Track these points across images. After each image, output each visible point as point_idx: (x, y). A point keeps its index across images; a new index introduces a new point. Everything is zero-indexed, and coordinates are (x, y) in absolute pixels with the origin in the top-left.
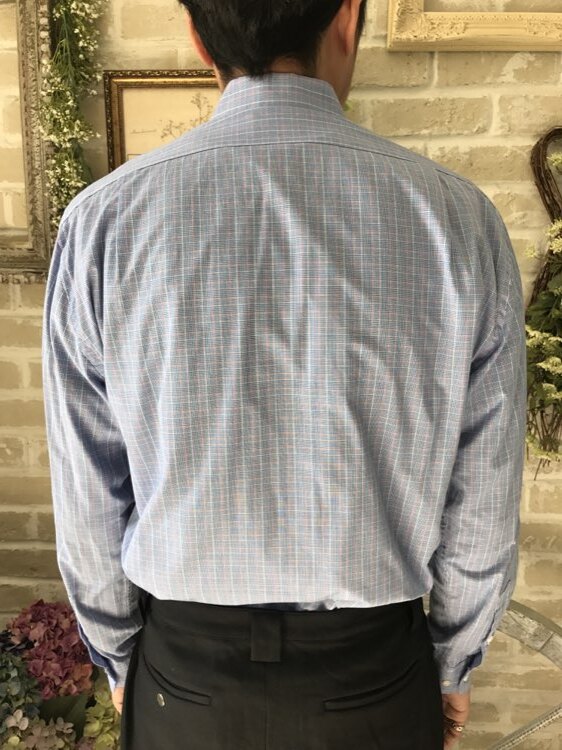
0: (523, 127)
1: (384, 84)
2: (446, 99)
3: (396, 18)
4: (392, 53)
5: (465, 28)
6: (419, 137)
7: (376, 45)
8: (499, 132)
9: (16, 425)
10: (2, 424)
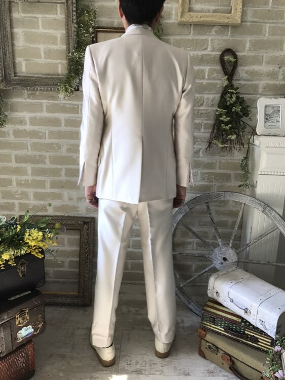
0: (218, 48)
1: (176, 34)
2: (195, 39)
3: (180, 14)
4: (179, 24)
5: (201, 18)
7: (174, 22)
9: (59, 139)
10: (54, 139)
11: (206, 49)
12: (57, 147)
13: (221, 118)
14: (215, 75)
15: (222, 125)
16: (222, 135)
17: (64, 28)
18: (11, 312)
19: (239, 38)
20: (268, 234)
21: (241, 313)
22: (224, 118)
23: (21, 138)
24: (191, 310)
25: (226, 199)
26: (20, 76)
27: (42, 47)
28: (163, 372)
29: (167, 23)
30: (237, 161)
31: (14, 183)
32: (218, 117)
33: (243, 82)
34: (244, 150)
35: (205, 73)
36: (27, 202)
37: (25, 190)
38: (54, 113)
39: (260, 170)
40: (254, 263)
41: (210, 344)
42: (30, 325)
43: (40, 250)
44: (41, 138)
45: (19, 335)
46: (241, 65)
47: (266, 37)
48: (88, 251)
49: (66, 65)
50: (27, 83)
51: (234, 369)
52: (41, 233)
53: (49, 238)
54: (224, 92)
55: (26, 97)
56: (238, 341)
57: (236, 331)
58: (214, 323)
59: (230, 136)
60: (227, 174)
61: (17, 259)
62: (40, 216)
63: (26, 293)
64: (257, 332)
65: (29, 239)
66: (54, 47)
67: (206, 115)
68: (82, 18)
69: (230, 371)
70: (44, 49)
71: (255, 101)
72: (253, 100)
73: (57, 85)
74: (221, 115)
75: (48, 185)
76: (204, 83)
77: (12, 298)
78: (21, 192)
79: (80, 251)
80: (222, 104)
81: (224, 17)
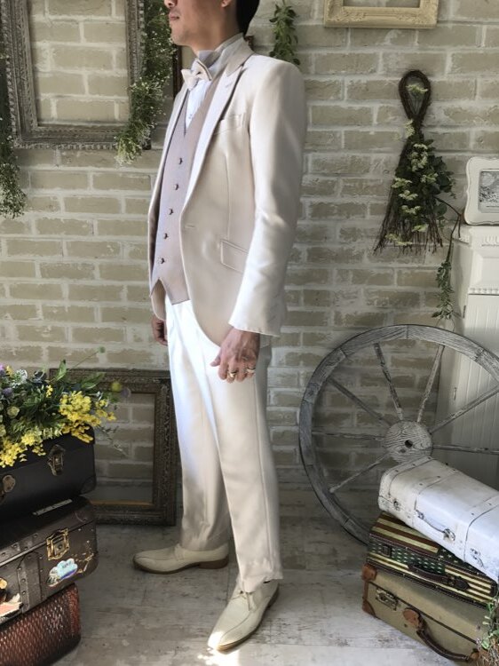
0: (395, 70)
1: (322, 45)
2: (355, 54)
3: (328, 10)
4: (326, 28)
7: (318, 24)
8: (383, 73)
9: (117, 234)
10: (108, 234)
11: (374, 71)
12: (113, 248)
13: (401, 195)
14: (391, 118)
15: (404, 207)
16: (404, 225)
17: (124, 38)
18: (39, 535)
19: (433, 50)
20: (484, 400)
21: (438, 538)
22: (408, 195)
23: (51, 233)
24: (349, 532)
25: (410, 338)
26: (47, 126)
27: (85, 73)
28: (301, 639)
29: (306, 26)
30: (430, 271)
31: (40, 312)
32: (395, 192)
33: (440, 130)
34: (442, 252)
35: (372, 115)
36: (63, 346)
37: (58, 324)
38: (108, 189)
39: (471, 287)
40: (459, 450)
41: (383, 591)
42: (71, 557)
43: (87, 428)
44: (85, 233)
45: (52, 575)
46: (438, 100)
47: (482, 47)
48: (168, 430)
49: (127, 106)
50: (59, 137)
51: (426, 635)
52: (88, 400)
53: (102, 408)
54: (407, 149)
55: (58, 161)
56: (433, 587)
57: (429, 570)
58: (391, 555)
59: (417, 227)
60: (411, 293)
61: (48, 443)
62: (86, 370)
63: (64, 503)
64: (467, 571)
65: (68, 410)
66: (107, 72)
67: (375, 189)
68: (154, 20)
69: (419, 638)
70: (89, 76)
71: (462, 163)
72: (459, 161)
73: (111, 140)
74: (401, 190)
75: (98, 315)
76: (372, 133)
77: (40, 512)
78: (52, 328)
79: (155, 430)
80: (404, 168)
81: (406, 13)
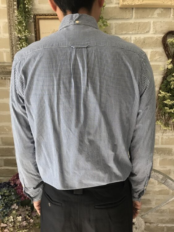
0: (160, 31)
1: (118, 18)
2: (137, 22)
4: (121, 8)
5: (143, 1)
6: (129, 34)
7: (116, 6)
8: (153, 32)
15: (166, 108)
16: (165, 116)
22: (168, 102)
29: (110, 8)
60: (168, 148)
80: (165, 86)
